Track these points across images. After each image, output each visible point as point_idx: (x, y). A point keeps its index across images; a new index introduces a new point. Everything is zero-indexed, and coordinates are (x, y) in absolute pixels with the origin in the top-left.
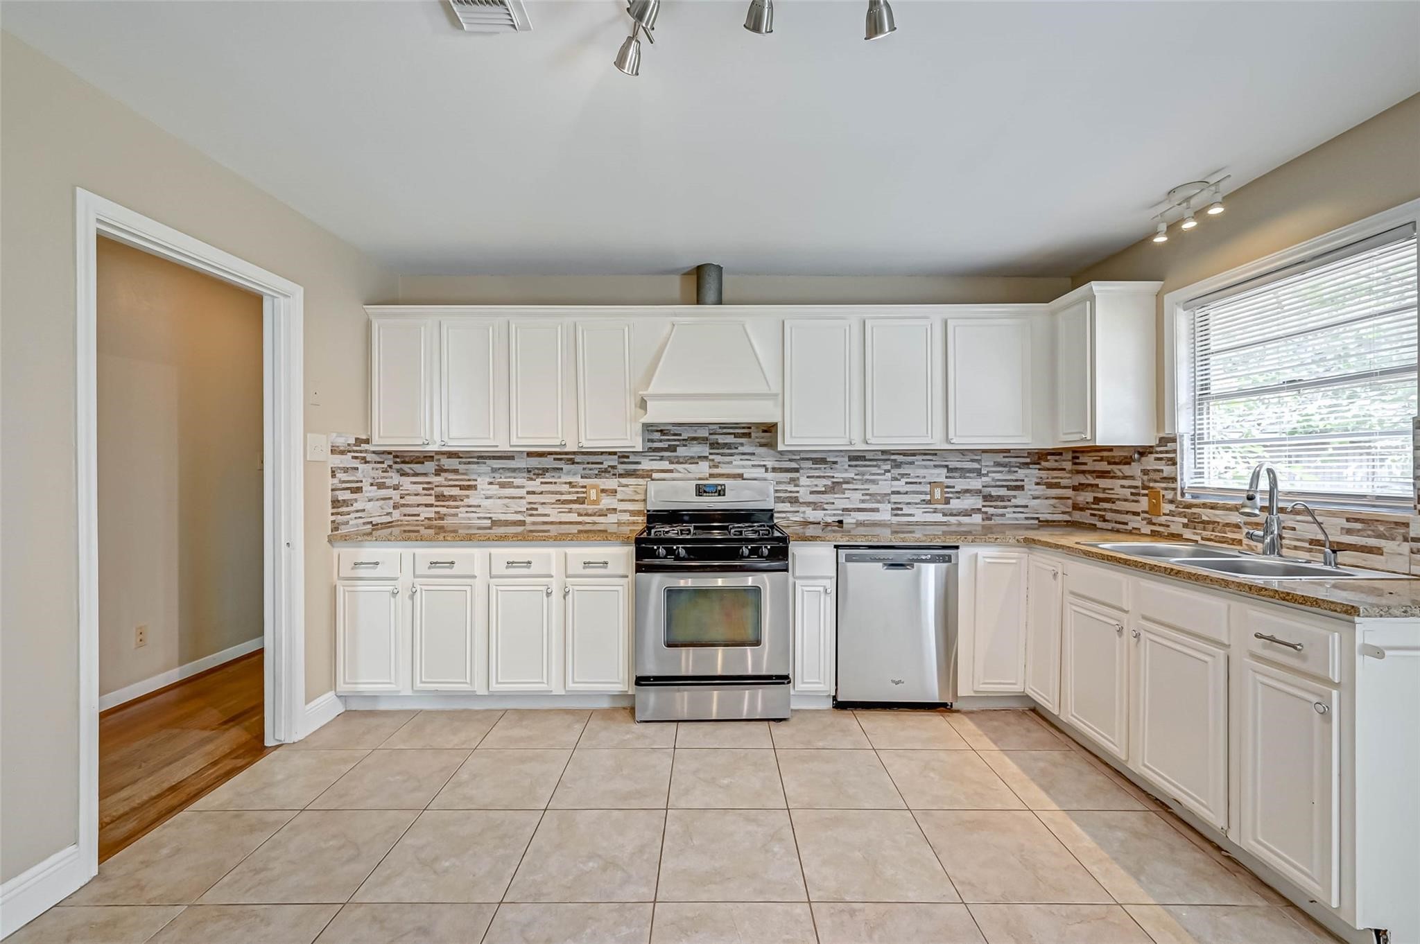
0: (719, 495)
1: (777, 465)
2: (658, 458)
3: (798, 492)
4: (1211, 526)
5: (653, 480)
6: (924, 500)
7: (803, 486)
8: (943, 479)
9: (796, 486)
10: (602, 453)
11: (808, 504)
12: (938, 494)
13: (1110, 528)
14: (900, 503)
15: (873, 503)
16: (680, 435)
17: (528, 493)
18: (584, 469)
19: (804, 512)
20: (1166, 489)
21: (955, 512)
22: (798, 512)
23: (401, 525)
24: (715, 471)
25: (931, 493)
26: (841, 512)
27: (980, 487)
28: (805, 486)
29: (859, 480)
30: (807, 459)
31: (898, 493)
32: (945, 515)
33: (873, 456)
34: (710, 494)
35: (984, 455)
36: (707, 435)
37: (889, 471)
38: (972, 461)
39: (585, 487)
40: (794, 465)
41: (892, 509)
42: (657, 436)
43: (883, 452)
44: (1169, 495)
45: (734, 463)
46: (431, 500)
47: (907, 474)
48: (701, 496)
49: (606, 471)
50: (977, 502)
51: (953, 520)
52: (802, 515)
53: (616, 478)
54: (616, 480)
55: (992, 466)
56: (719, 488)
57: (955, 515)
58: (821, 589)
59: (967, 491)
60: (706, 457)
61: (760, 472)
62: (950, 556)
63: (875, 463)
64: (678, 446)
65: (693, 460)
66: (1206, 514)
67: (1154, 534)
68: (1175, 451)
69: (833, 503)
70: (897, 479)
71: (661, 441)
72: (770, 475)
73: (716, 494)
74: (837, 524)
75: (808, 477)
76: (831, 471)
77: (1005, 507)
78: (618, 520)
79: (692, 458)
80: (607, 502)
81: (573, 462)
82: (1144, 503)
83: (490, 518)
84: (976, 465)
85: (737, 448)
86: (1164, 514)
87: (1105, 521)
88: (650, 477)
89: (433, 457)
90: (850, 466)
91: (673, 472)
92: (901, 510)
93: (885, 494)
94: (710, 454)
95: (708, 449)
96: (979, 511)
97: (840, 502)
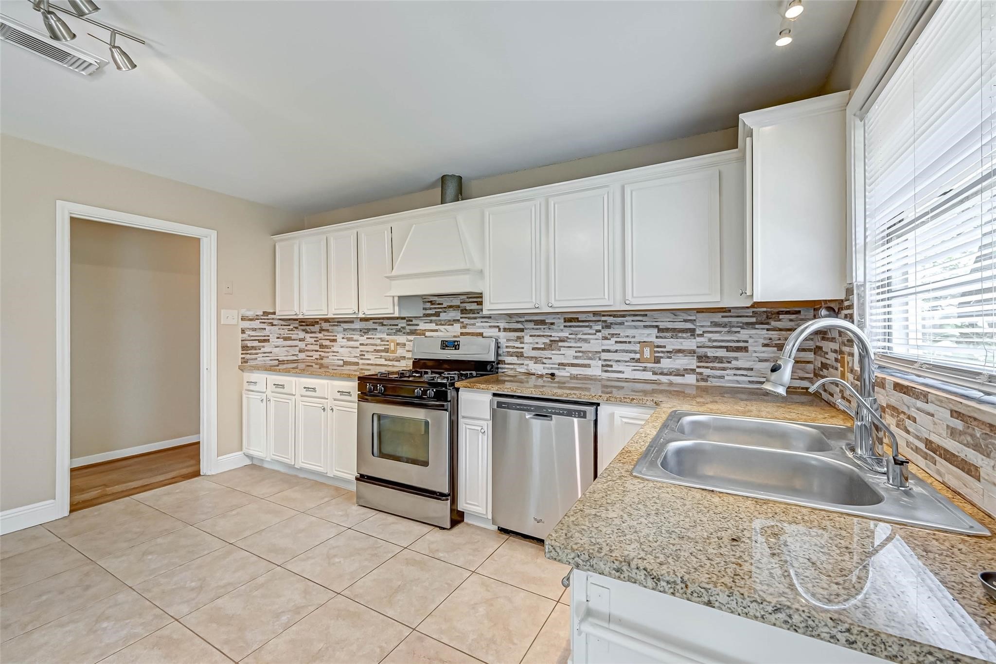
0: (456, 349)
1: (507, 326)
2: (429, 321)
3: (523, 348)
5: (426, 337)
6: (634, 359)
7: (527, 343)
8: (654, 339)
9: (522, 342)
10: (398, 318)
11: (531, 358)
12: (647, 353)
14: (610, 360)
15: (585, 359)
16: (442, 304)
17: (361, 344)
18: (388, 329)
19: (527, 365)
20: (849, 355)
21: (665, 371)
22: (523, 364)
23: (306, 362)
24: (464, 331)
25: (641, 352)
26: (557, 366)
27: (695, 348)
28: (529, 342)
29: (573, 339)
30: (530, 321)
31: (608, 351)
32: (655, 373)
33: (586, 317)
34: (450, 348)
35: (700, 315)
36: (459, 304)
37: (600, 331)
38: (686, 320)
39: (388, 341)
40: (520, 326)
41: (603, 365)
42: (428, 305)
43: (595, 313)
45: (477, 324)
46: (317, 348)
47: (616, 334)
48: (444, 349)
49: (399, 331)
50: (691, 363)
51: (664, 379)
52: (526, 367)
54: (405, 336)
55: (709, 327)
56: (456, 344)
57: (666, 374)
58: (479, 428)
59: (679, 351)
60: (458, 320)
61: (494, 332)
62: (585, 412)
63: (587, 324)
64: (441, 312)
65: (450, 323)
69: (551, 358)
70: (605, 338)
71: (431, 309)
72: (502, 334)
73: (454, 348)
74: (550, 376)
75: (531, 336)
76: (549, 331)
77: (724, 369)
78: (406, 365)
79: (450, 321)
80: (400, 352)
81: (383, 325)
82: (839, 371)
83: (343, 360)
84: (689, 326)
88: (424, 334)
89: (318, 322)
90: (565, 326)
91: (437, 331)
92: (611, 366)
93: (596, 352)
94: (461, 318)
95: (459, 314)
96: (693, 371)
97: (556, 357)
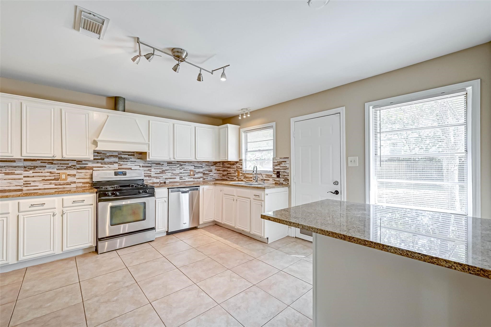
0: (124, 175)
1: (144, 165)
2: (96, 162)
3: (151, 174)
4: (248, 178)
6: (188, 175)
7: (153, 172)
8: (193, 169)
9: (150, 172)
10: (68, 160)
11: (154, 177)
12: (192, 173)
13: (230, 180)
14: (182, 176)
15: (174, 176)
16: (106, 154)
17: (24, 177)
18: (58, 166)
19: (153, 180)
20: (240, 171)
21: (196, 178)
22: (151, 180)
24: (121, 167)
25: (190, 173)
26: (165, 179)
27: (202, 171)
28: (154, 171)
29: (170, 169)
30: (154, 163)
31: (181, 173)
32: (194, 179)
33: (174, 162)
34: (120, 175)
35: (203, 163)
36: (117, 155)
37: (179, 167)
38: (200, 164)
39: (59, 174)
40: (150, 165)
41: (180, 178)
42: (96, 154)
43: (177, 161)
44: (241, 172)
45: (128, 164)
47: (184, 168)
48: (117, 175)
49: (70, 167)
50: (201, 175)
52: (152, 181)
53: (75, 170)
54: (76, 171)
55: (205, 166)
56: (124, 173)
57: (196, 179)
58: (164, 201)
59: (199, 172)
60: (117, 162)
61: (138, 167)
62: (198, 189)
63: (175, 165)
64: (105, 158)
65: (111, 163)
66: (247, 176)
67: (239, 180)
68: (242, 163)
69: (162, 177)
70: (181, 169)
71: (99, 156)
72: (141, 168)
73: (123, 175)
74: (164, 183)
75: (154, 169)
76: (162, 167)
77: (208, 176)
78: (76, 186)
80: (70, 179)
81: (52, 164)
82: (237, 174)
84: (201, 165)
85: (129, 159)
86: (240, 176)
87: (229, 178)
88: (93, 169)
90: (167, 165)
91: (103, 167)
92: (182, 178)
93: (178, 174)
94: (119, 161)
95: (118, 159)
96: (202, 177)
97: (164, 176)
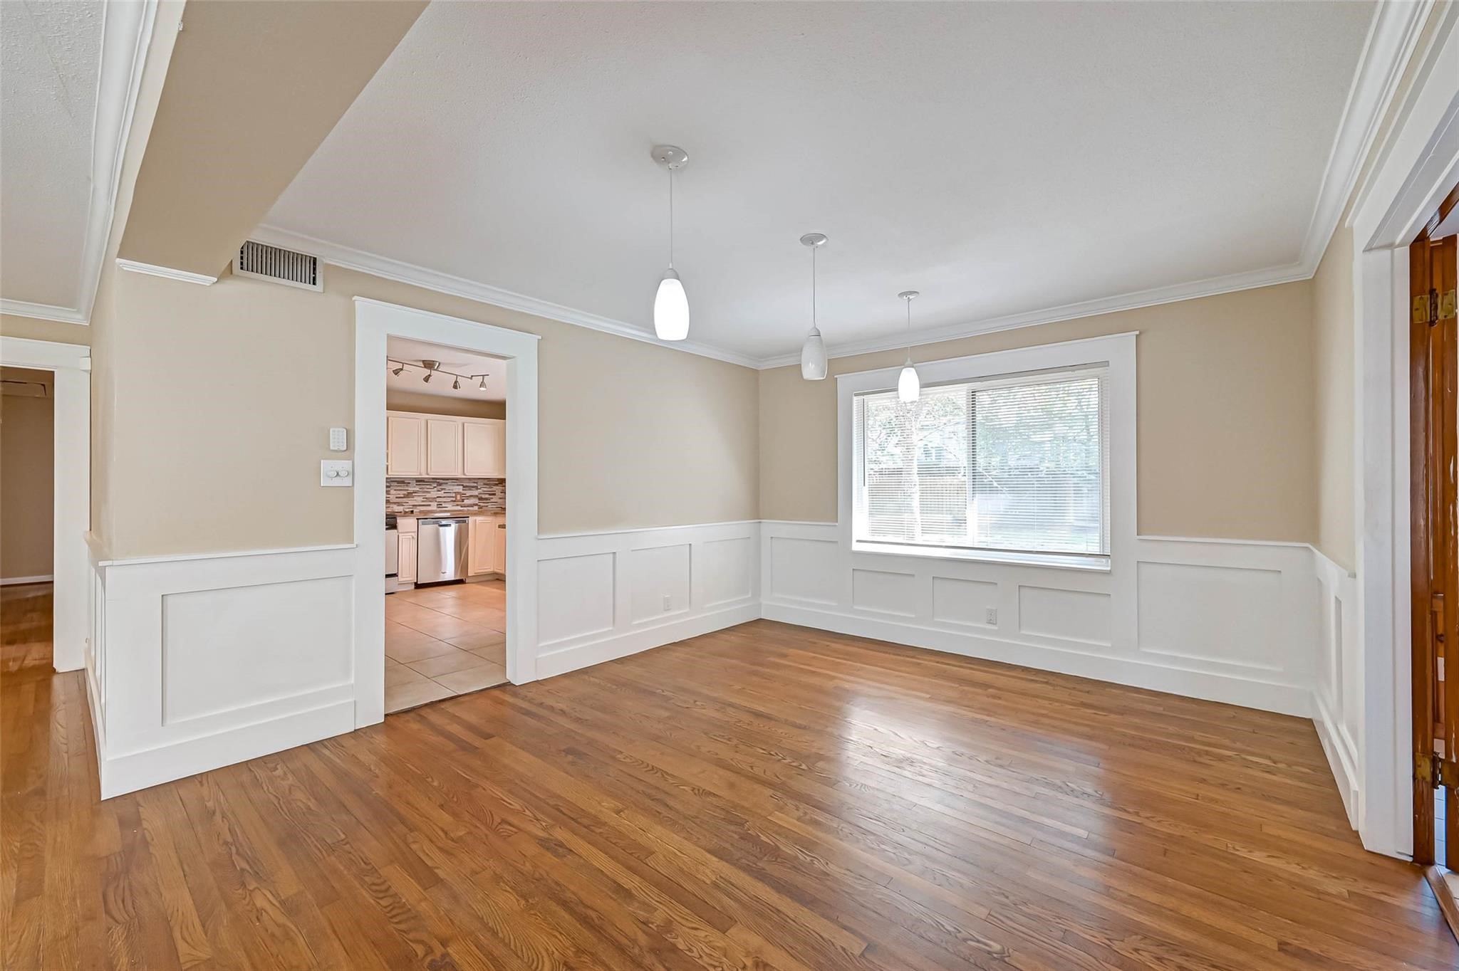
6: (452, 501)
8: (461, 491)
11: (395, 503)
12: (458, 497)
14: (441, 502)
19: (392, 507)
25: (456, 497)
26: (412, 507)
27: (478, 495)
28: (393, 494)
29: (421, 491)
30: (394, 481)
31: (440, 497)
32: (462, 507)
33: (428, 480)
35: (480, 480)
37: (436, 487)
38: (474, 483)
41: (437, 505)
43: (433, 479)
47: (444, 489)
50: (475, 501)
51: (465, 508)
55: (482, 485)
57: (466, 506)
58: (410, 537)
59: (472, 496)
62: (465, 521)
63: (429, 484)
69: (408, 503)
70: (439, 491)
74: (410, 512)
75: (394, 490)
76: (407, 487)
77: (488, 503)
84: (475, 485)
90: (416, 485)
92: (442, 505)
93: (434, 498)
96: (476, 505)
97: (411, 502)
